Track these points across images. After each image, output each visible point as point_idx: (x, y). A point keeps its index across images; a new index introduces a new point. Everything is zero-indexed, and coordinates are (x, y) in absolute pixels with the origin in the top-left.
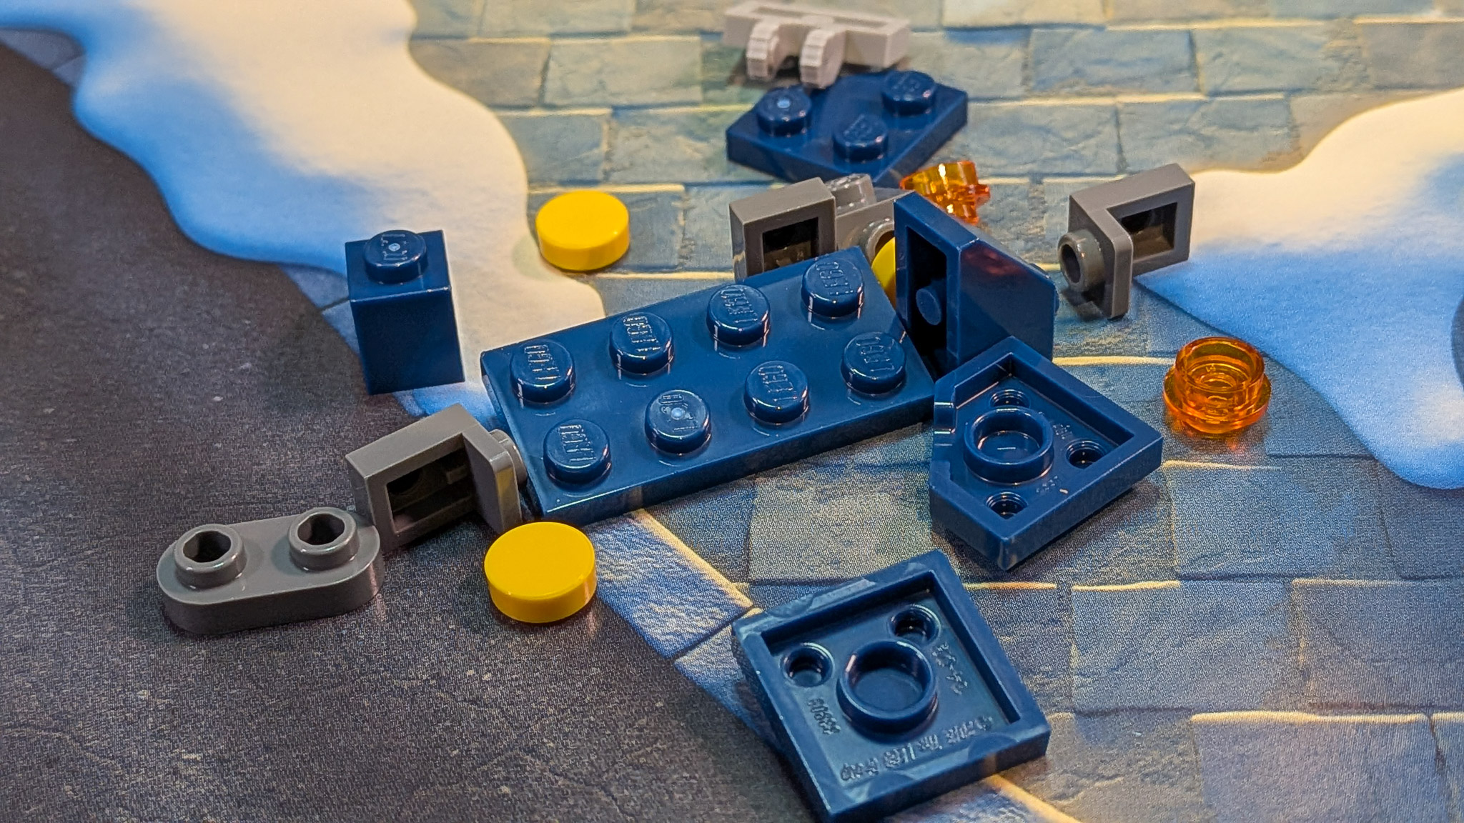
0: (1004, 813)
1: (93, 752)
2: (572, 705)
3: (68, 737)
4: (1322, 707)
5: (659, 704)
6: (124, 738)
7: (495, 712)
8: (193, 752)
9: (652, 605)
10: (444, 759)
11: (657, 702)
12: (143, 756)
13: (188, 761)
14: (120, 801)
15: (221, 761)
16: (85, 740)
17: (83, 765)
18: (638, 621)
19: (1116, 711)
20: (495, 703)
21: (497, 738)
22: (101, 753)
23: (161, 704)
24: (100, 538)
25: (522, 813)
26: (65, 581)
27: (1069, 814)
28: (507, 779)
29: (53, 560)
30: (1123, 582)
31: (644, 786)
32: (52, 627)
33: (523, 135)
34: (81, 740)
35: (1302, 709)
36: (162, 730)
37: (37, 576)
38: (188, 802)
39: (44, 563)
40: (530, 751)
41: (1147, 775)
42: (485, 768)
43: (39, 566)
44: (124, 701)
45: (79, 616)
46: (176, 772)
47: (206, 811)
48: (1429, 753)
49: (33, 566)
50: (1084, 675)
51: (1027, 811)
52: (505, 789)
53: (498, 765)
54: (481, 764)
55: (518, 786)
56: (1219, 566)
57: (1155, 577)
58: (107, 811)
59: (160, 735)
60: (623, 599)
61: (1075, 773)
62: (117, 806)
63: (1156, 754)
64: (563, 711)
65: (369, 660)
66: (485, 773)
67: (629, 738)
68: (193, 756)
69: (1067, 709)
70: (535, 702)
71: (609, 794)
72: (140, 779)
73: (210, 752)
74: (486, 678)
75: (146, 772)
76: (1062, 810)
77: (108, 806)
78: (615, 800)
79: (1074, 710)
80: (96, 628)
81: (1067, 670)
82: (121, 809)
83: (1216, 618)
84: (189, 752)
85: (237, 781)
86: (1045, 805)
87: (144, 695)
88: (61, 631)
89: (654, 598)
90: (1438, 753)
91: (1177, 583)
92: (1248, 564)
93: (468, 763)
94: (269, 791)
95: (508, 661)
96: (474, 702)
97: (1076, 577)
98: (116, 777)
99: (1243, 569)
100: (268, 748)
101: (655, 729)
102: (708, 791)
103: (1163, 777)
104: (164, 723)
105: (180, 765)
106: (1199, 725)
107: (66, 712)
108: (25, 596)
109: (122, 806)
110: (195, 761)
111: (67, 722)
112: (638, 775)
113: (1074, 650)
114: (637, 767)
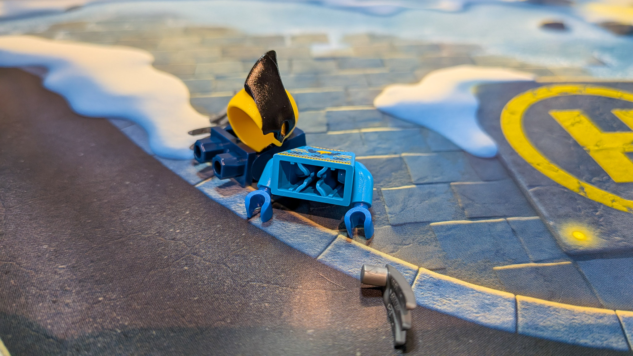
0: (373, 259)
1: (24, 268)
2: (211, 237)
3: (15, 263)
4: (471, 218)
5: (243, 234)
6: (37, 262)
7: (181, 242)
8: (63, 265)
9: (238, 204)
10: (161, 260)
11: (243, 233)
12: (43, 268)
13: (61, 268)
14: (32, 284)
15: (74, 267)
16: (21, 264)
17: (19, 272)
18: (234, 209)
19: (405, 224)
20: (180, 239)
21: (182, 251)
22: (27, 268)
23: (52, 249)
24: (35, 197)
25: (193, 275)
26: (20, 211)
27: (396, 257)
28: (186, 264)
29: (17, 206)
30: (397, 187)
31: (240, 262)
32: (13, 226)
33: (188, 84)
34: (19, 264)
35: (465, 219)
36: (52, 258)
37: (10, 211)
38: (60, 283)
39: (13, 206)
40: (195, 254)
41: (420, 243)
42: (178, 261)
43: (11, 207)
44: (38, 249)
45: (24, 223)
46: (56, 272)
47: (66, 285)
48: (509, 230)
49: (9, 208)
50: (391, 214)
51: (382, 258)
52: (186, 268)
53: (182, 260)
54: (176, 260)
55: (191, 266)
56: (426, 181)
57: (407, 185)
58: (27, 288)
59: (50, 260)
60: (228, 203)
61: (395, 244)
62: (31, 286)
63: (421, 236)
64: (208, 240)
65: (133, 229)
66: (178, 264)
67: (233, 246)
68: (63, 266)
69: (388, 225)
70: (197, 237)
71: (226, 266)
72: (41, 276)
73: (70, 264)
74: (178, 231)
75: (44, 273)
76: (394, 256)
77: (28, 286)
78: (229, 268)
79: (391, 225)
80: (30, 226)
81: (385, 213)
82: (33, 287)
83: (430, 195)
84: (62, 265)
85: (79, 274)
86: (387, 255)
87: (45, 247)
88: (17, 228)
89: (239, 202)
90: (512, 229)
91: (414, 186)
92: (435, 180)
93: (171, 260)
94: (92, 276)
95: (186, 225)
96: (173, 239)
97: (382, 186)
98: (32, 276)
99: (434, 181)
100: (92, 262)
101: (242, 243)
102: (265, 261)
103: (425, 243)
104: (52, 256)
105: (57, 270)
106: (433, 226)
107: (15, 255)
108: (5, 217)
109: (33, 286)
110: (64, 268)
111: (15, 258)
112: (237, 258)
113: (386, 207)
114: (237, 256)
